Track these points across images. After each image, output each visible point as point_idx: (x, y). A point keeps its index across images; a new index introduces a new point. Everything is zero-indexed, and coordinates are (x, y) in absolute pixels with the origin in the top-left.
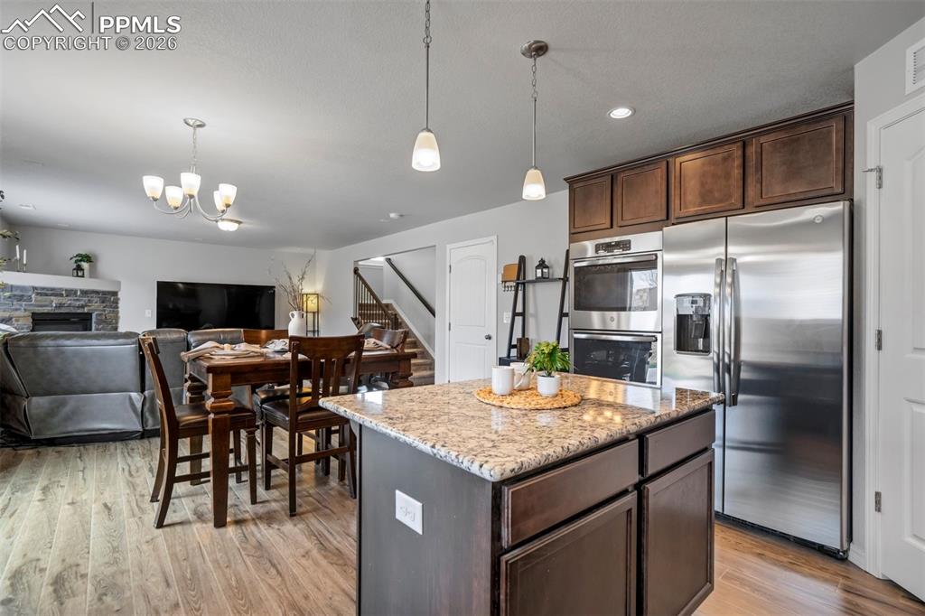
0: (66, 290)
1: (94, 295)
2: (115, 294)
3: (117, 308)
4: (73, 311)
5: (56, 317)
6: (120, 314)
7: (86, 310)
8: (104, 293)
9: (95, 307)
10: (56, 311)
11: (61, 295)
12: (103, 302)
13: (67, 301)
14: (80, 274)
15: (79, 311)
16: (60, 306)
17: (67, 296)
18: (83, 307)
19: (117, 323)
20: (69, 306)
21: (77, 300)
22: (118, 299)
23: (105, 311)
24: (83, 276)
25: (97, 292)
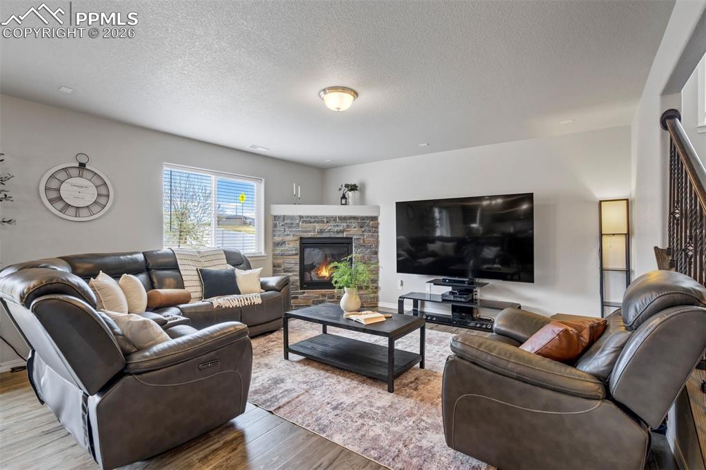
0: (327, 217)
1: (353, 221)
2: (375, 219)
3: (377, 232)
4: (333, 236)
5: (318, 241)
6: (380, 239)
7: (345, 235)
8: (363, 218)
9: (354, 232)
10: (318, 236)
11: (322, 222)
12: (361, 227)
13: (327, 227)
14: (344, 201)
15: (340, 235)
16: (321, 231)
17: (327, 222)
18: (342, 232)
19: (377, 247)
20: (329, 231)
21: (337, 226)
22: (378, 224)
23: (364, 235)
24: (346, 204)
25: (355, 218)
